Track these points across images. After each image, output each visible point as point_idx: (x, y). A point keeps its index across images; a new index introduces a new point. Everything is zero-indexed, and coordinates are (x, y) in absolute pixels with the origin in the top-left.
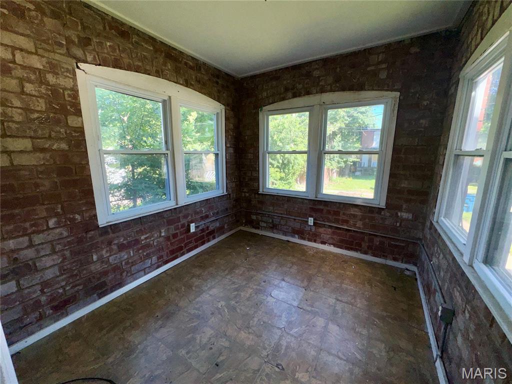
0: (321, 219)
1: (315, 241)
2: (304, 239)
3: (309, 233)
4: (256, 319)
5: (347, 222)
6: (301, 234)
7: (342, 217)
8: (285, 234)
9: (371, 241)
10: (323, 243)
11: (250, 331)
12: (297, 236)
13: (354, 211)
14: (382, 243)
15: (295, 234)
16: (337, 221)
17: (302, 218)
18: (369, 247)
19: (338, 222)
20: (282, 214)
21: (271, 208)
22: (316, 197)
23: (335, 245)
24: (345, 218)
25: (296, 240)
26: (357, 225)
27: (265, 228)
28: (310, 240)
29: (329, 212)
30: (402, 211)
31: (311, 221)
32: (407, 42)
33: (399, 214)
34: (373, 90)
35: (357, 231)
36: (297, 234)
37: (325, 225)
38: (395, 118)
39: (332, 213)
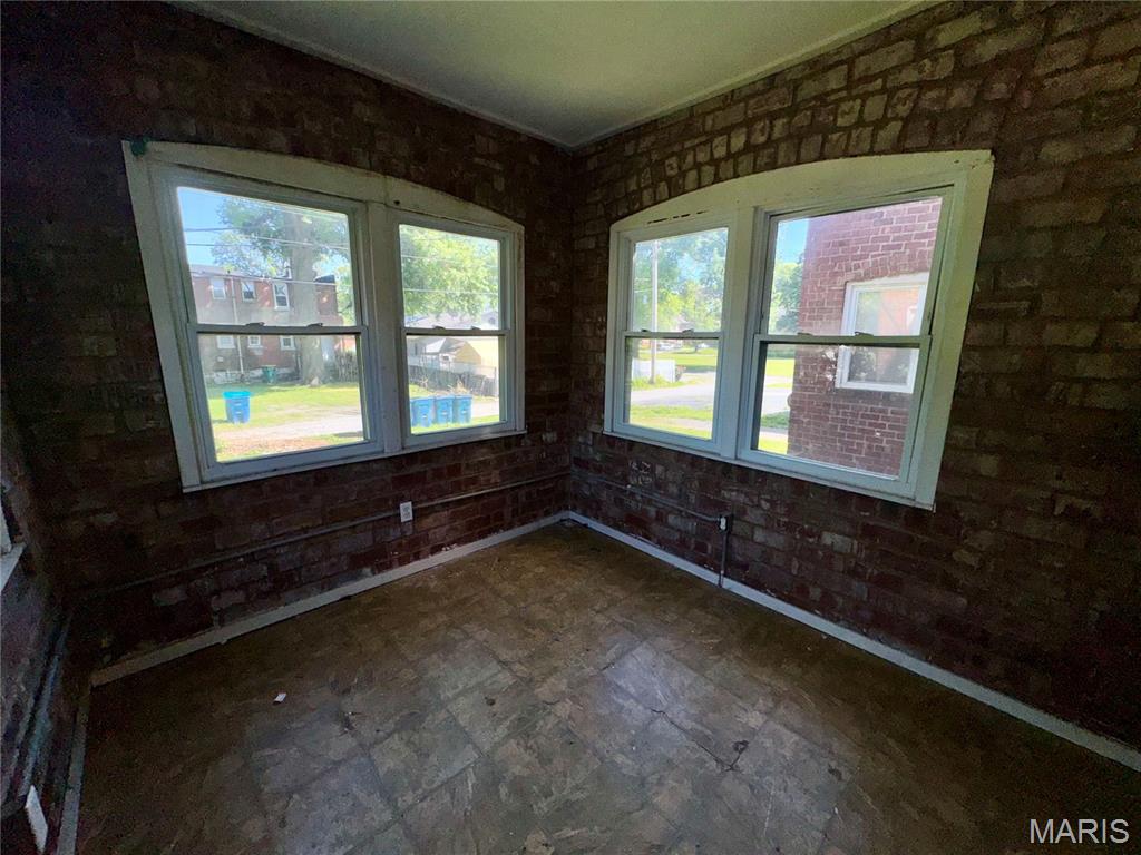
0: (424, 498)
1: (417, 557)
2: (389, 566)
3: (400, 545)
4: (620, 759)
5: (474, 481)
6: (378, 558)
7: (466, 474)
8: (328, 584)
9: (515, 499)
10: (436, 549)
11: (653, 779)
12: (367, 570)
13: (483, 455)
14: (529, 495)
15: (362, 567)
16: (457, 487)
17: (373, 514)
18: (515, 513)
19: (460, 489)
20: (305, 530)
21: (258, 528)
22: (403, 448)
23: (460, 541)
24: (471, 474)
25: (371, 581)
26: (493, 481)
27: (243, 610)
28: (403, 562)
29: (438, 474)
30: (546, 431)
31: (406, 511)
32: (522, 139)
33: (544, 437)
34: (488, 207)
35: (494, 492)
36: (366, 565)
37: (433, 506)
38: (523, 271)
39: (445, 471)
